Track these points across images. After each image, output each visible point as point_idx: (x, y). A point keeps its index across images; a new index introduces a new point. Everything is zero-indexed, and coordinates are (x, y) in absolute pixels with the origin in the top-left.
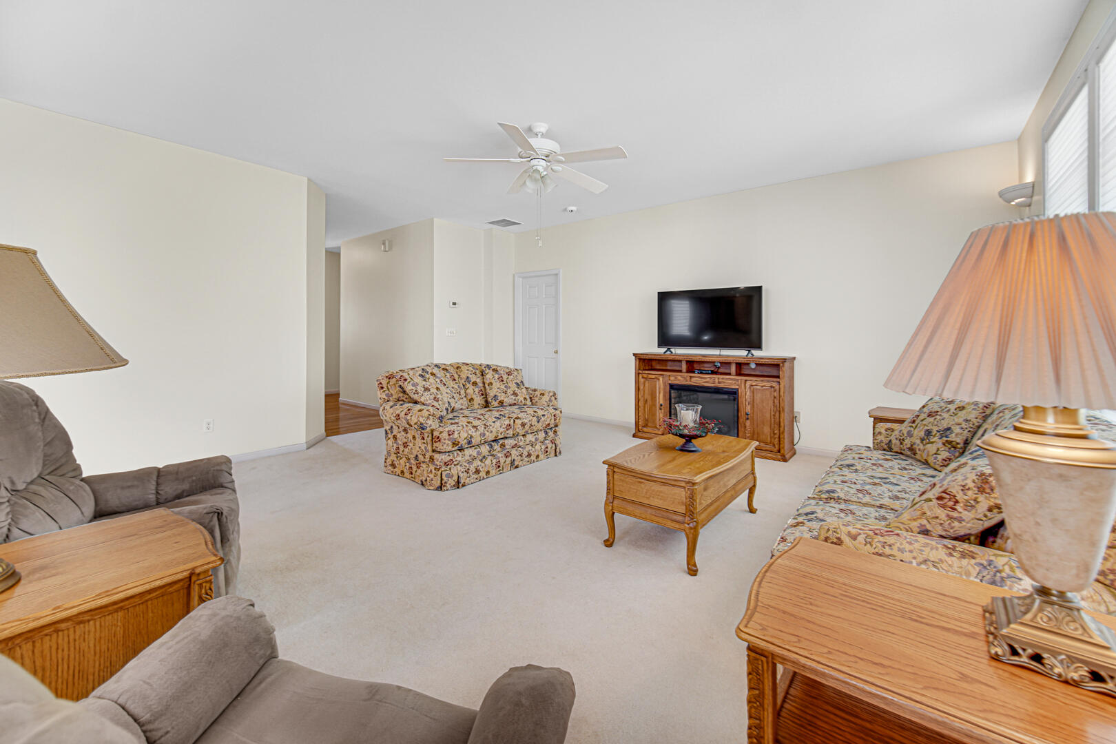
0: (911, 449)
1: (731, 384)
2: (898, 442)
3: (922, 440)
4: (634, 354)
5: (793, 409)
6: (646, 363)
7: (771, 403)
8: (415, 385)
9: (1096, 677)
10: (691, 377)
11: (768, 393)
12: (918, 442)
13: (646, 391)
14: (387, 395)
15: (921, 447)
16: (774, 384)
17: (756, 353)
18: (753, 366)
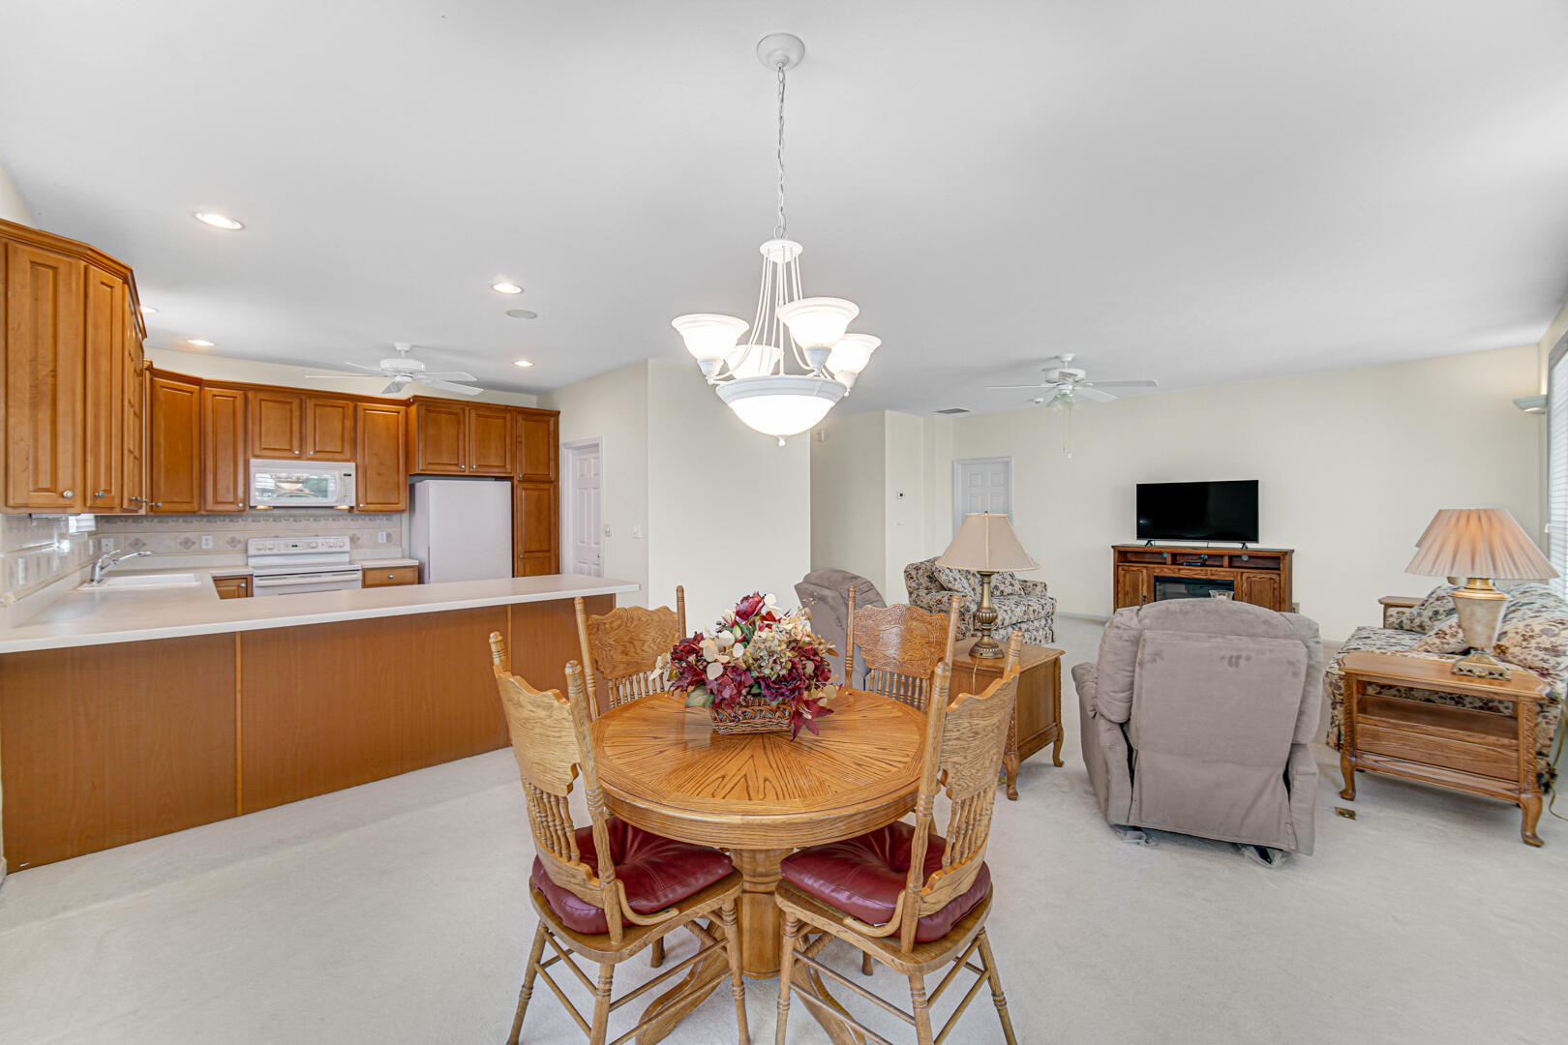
0: (1421, 626)
1: (1226, 576)
2: (1409, 622)
3: (1430, 618)
4: (1113, 547)
5: (1291, 600)
6: (1123, 555)
7: (1270, 594)
8: (947, 575)
9: (1491, 674)
10: (1179, 569)
11: (1267, 585)
12: (1427, 620)
13: (1127, 583)
14: (917, 584)
15: (1430, 623)
16: (1274, 576)
17: (1251, 545)
18: (1245, 558)
